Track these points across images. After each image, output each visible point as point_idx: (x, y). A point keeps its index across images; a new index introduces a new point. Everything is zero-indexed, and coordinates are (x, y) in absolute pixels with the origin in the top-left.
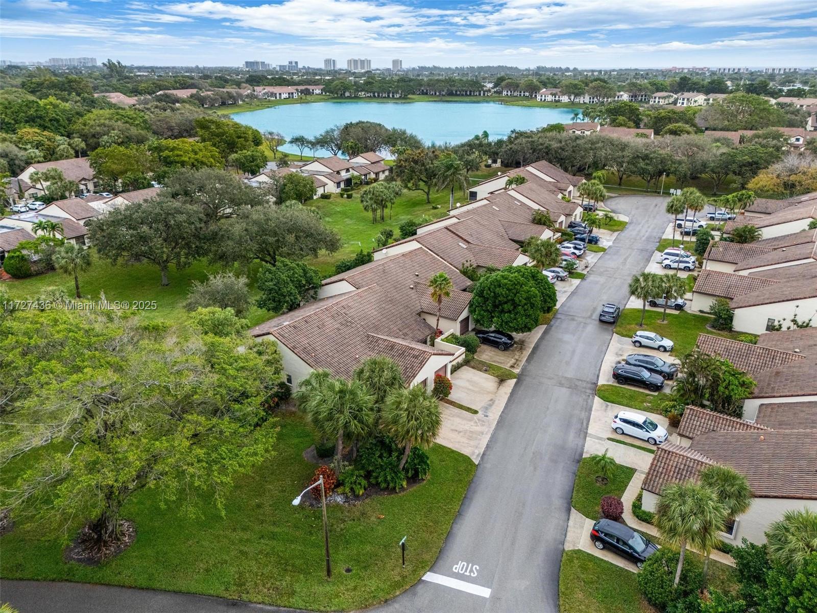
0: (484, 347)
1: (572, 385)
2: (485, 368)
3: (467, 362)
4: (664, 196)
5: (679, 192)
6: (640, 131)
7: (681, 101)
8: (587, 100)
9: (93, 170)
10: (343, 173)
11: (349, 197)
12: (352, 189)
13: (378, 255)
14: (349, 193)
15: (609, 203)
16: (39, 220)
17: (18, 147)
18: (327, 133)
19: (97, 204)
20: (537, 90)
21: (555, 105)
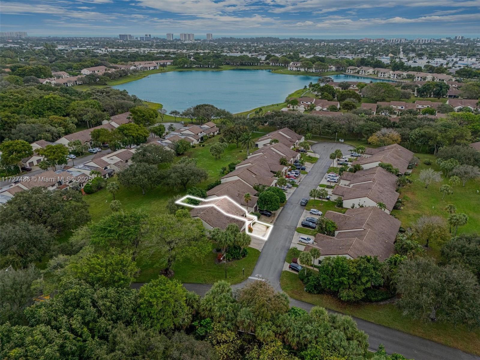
0: (262, 216)
1: (289, 228)
4: (337, 143)
5: (343, 141)
6: (333, 103)
7: (361, 72)
8: (314, 71)
9: (90, 137)
10: (199, 134)
11: (203, 146)
12: (204, 142)
13: (223, 181)
14: (203, 144)
15: (313, 147)
16: (88, 169)
17: (52, 125)
18: (188, 110)
19: (104, 158)
20: (288, 63)
21: (297, 73)
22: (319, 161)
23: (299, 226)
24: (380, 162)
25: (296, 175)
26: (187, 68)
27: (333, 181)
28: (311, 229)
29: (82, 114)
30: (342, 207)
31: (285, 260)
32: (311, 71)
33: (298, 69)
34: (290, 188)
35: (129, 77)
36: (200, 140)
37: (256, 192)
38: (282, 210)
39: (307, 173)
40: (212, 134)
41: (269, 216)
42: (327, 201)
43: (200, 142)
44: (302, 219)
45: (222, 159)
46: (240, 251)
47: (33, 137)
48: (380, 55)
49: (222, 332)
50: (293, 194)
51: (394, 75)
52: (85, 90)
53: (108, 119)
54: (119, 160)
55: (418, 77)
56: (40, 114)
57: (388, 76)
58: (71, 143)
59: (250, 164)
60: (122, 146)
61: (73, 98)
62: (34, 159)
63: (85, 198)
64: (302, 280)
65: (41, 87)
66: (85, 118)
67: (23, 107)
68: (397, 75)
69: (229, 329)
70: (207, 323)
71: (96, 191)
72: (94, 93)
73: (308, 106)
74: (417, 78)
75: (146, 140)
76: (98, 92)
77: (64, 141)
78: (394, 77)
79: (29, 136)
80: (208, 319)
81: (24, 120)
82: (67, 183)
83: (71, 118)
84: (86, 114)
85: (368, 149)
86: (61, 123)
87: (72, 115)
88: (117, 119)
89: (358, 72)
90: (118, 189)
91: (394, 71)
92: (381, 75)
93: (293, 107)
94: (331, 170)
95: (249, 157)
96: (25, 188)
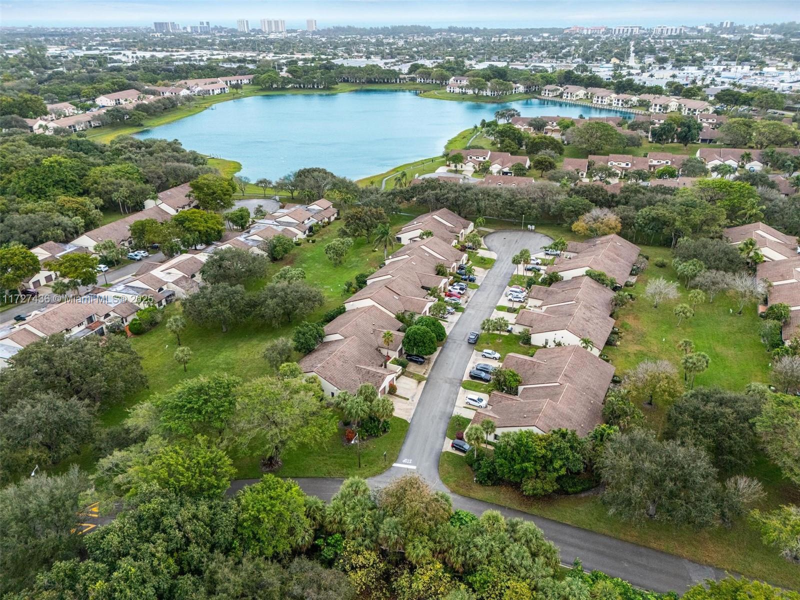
0: (411, 363)
1: (451, 381)
2: (411, 375)
3: (402, 374)
4: (524, 231)
5: (533, 227)
6: (518, 159)
7: (566, 95)
8: (489, 93)
9: (129, 234)
10: (306, 222)
11: (314, 242)
12: (314, 234)
13: (349, 306)
14: (313, 238)
15: (487, 239)
16: (132, 292)
17: (62, 214)
18: (286, 178)
19: (157, 272)
20: (447, 78)
21: (461, 97)
22: (496, 265)
23: (466, 378)
24: (588, 268)
25: (461, 292)
26: (277, 89)
27: (518, 300)
28: (483, 383)
29: (110, 191)
30: (530, 344)
31: (446, 435)
32: (485, 94)
33: (464, 91)
34: (452, 314)
36: (307, 232)
37: (401, 324)
38: (441, 352)
39: (477, 287)
40: (326, 220)
41: (421, 363)
42: (507, 334)
43: (308, 236)
44: (470, 367)
45: (345, 264)
46: (379, 424)
47: (34, 237)
48: (597, 60)
49: (358, 553)
50: (457, 323)
51: (618, 100)
52: (106, 139)
53: (154, 198)
54: (180, 274)
55: (656, 105)
56: (40, 194)
57: (609, 102)
58: (98, 246)
59: (389, 276)
60: (182, 248)
61: (91, 159)
62: (41, 276)
63: (132, 342)
64: (471, 466)
65: (35, 140)
66: (115, 196)
67: (10, 181)
68: (623, 101)
69: (367, 548)
70: (337, 541)
71: (148, 330)
72: (125, 148)
73: (480, 163)
74: (653, 107)
75: (221, 237)
76: (132, 146)
77: (86, 241)
78: (618, 104)
79: (27, 235)
80: (338, 536)
81: (15, 206)
82: (102, 319)
83: (92, 198)
84: (117, 191)
85: (571, 244)
86: (77, 210)
87: (93, 194)
88: (170, 197)
89: (561, 95)
90: (184, 326)
91: (618, 93)
92: (598, 101)
93: (456, 167)
94: (514, 280)
95: (387, 262)
96: (41, 335)
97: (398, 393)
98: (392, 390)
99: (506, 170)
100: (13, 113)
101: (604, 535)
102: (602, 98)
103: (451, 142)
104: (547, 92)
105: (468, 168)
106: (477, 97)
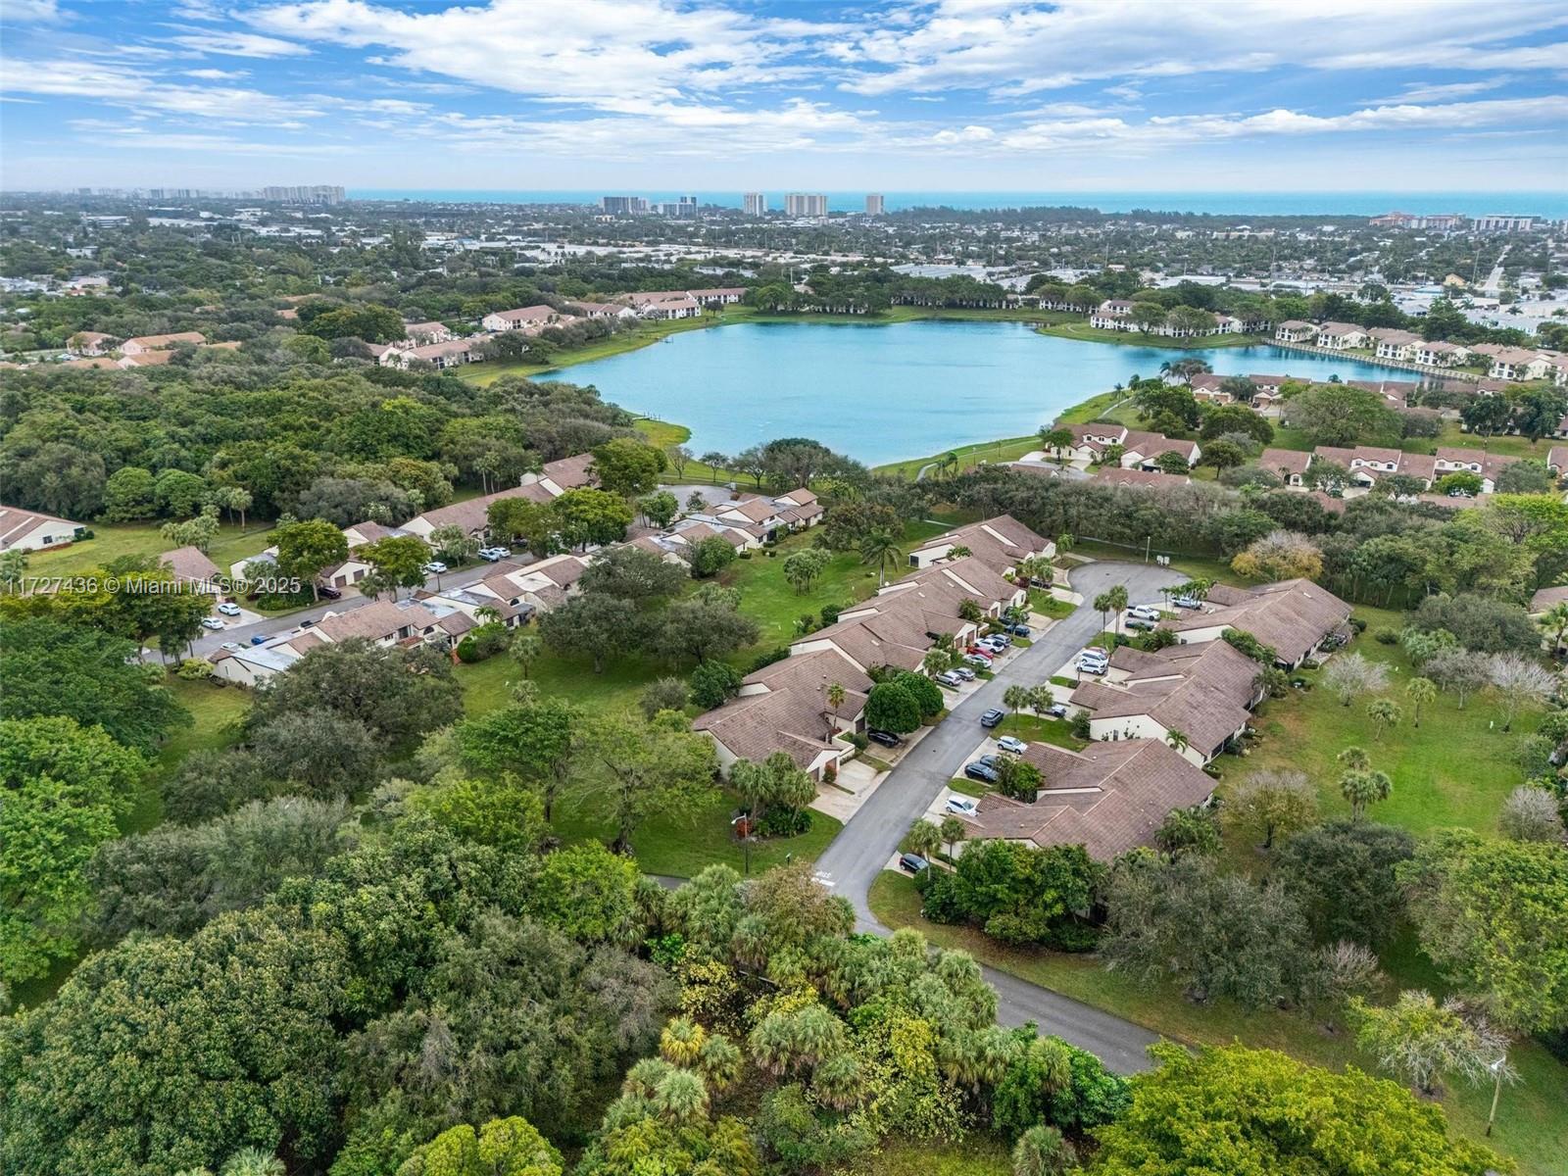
0: (875, 744)
2: (869, 761)
3: (855, 757)
4: (1149, 565)
5: (1167, 560)
6: (1177, 445)
7: (1323, 339)
8: (1170, 332)
9: (485, 520)
10: (767, 522)
11: (773, 555)
12: (777, 543)
13: (795, 650)
14: (773, 550)
15: (1074, 574)
16: (471, 600)
17: (395, 483)
18: (749, 453)
19: (514, 577)
20: (1096, 303)
21: (1117, 338)
22: (1077, 614)
23: (960, 774)
24: (1229, 627)
25: (996, 649)
26: (783, 313)
27: (1092, 669)
28: (983, 784)
29: (472, 455)
30: (1084, 737)
31: (896, 848)
32: (1161, 334)
33: (1122, 325)
34: (969, 680)
35: (614, 340)
36: (765, 539)
37: (872, 684)
38: (930, 733)
39: (1029, 645)
40: (802, 523)
41: (891, 745)
42: (1054, 719)
43: (765, 545)
44: (973, 759)
45: (811, 593)
46: (791, 817)
47: (350, 514)
50: (973, 695)
51: (1427, 353)
52: (485, 380)
53: (536, 472)
54: (549, 582)
56: (366, 451)
58: (437, 532)
59: (874, 611)
60: (561, 546)
61: (454, 407)
62: (348, 570)
63: (457, 671)
64: (921, 892)
65: (379, 376)
66: (478, 464)
67: (329, 431)
68: (1436, 354)
71: (485, 658)
72: (510, 393)
73: (1106, 448)
74: (1497, 368)
75: (624, 534)
76: (520, 391)
77: (421, 527)
79: (340, 509)
81: (331, 468)
82: (421, 634)
83: (443, 463)
84: (481, 455)
85: (1223, 588)
86: (417, 479)
87: (445, 458)
88: (561, 470)
89: (1314, 341)
90: (537, 654)
93: (1059, 452)
94: (1099, 640)
95: (881, 592)
96: (326, 639)
97: (839, 780)
98: (830, 776)
99: (1150, 462)
100: (353, 334)
101: (1106, 1012)
102: (1395, 347)
103: (1069, 413)
104: (1287, 333)
105: (1081, 458)
106: (1145, 338)
